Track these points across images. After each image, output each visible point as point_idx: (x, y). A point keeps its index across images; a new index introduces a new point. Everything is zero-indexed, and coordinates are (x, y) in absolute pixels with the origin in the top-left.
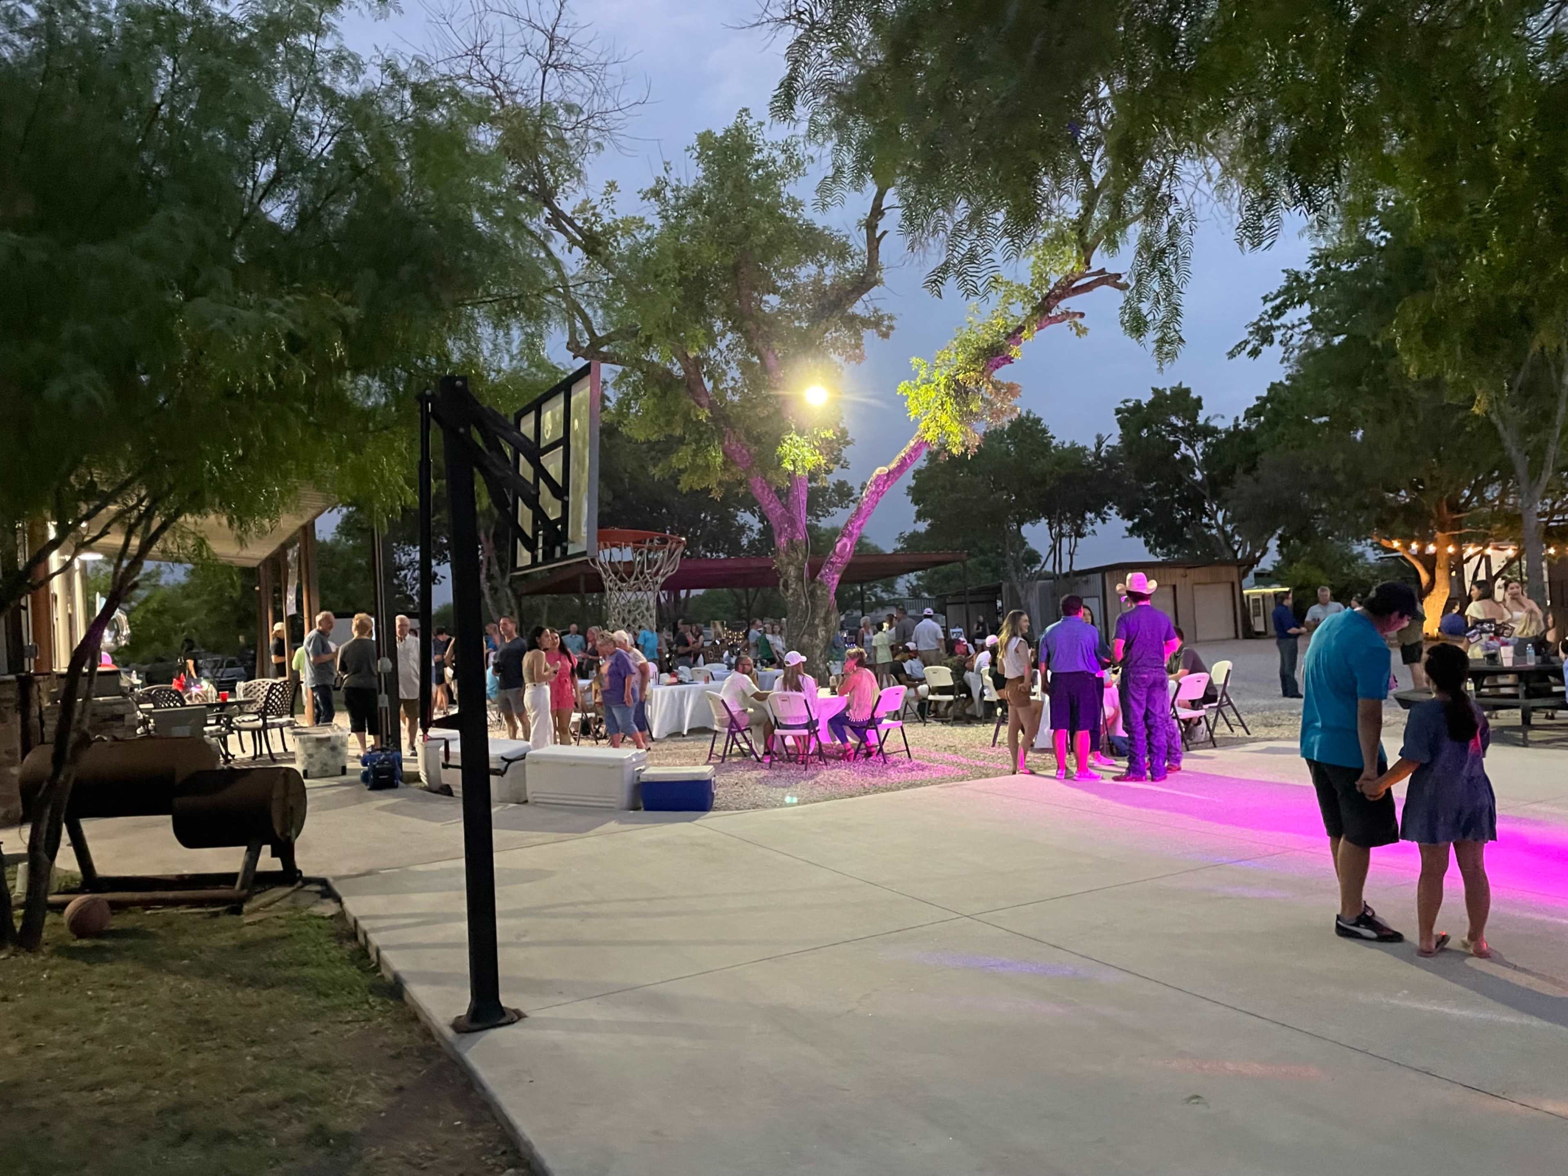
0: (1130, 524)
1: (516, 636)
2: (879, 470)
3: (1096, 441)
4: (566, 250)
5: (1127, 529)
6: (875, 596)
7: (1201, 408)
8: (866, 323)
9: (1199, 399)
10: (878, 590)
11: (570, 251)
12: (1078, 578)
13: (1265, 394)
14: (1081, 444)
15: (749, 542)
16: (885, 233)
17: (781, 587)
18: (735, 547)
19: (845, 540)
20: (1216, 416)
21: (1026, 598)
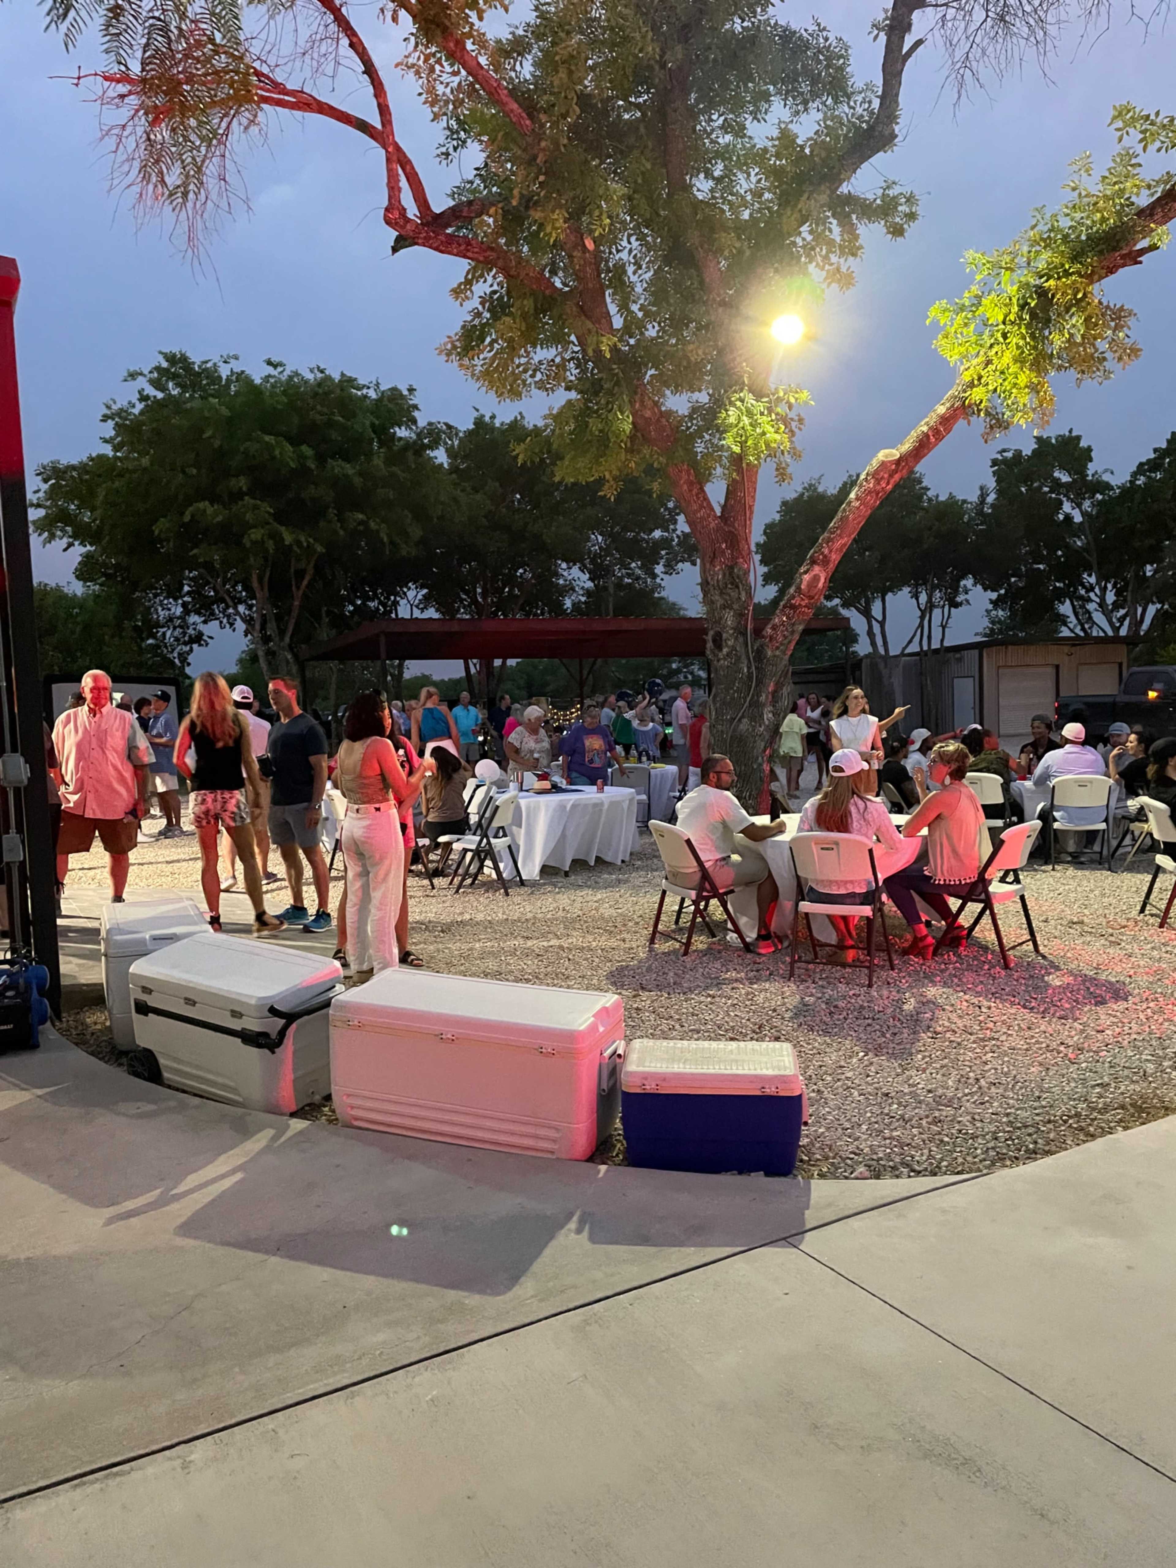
0: (994, 596)
1: (298, 711)
2: (883, 455)
3: (979, 493)
4: (389, 15)
5: (991, 602)
6: (692, 673)
7: (1091, 460)
8: (867, 210)
9: (1089, 449)
10: (695, 668)
11: (395, 19)
12: (951, 655)
13: (1164, 445)
14: (960, 497)
15: (574, 605)
16: (919, 43)
17: (710, 645)
18: (557, 608)
19: (817, 569)
20: (1106, 471)
21: (890, 677)
